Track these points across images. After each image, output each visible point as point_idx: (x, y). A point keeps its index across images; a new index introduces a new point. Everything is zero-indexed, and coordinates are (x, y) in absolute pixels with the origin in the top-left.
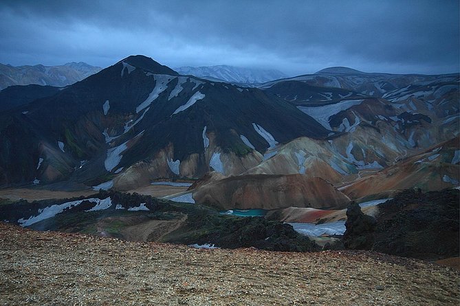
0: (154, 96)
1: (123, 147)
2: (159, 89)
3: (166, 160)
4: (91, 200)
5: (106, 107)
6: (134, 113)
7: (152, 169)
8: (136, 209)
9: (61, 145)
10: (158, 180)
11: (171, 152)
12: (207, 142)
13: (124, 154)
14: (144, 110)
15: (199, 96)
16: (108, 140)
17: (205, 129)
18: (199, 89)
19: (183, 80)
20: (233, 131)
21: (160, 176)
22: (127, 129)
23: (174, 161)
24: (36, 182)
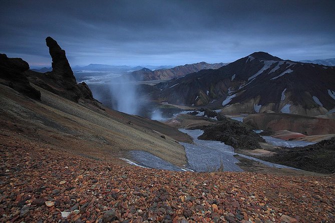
0: (261, 72)
1: (234, 96)
2: (264, 69)
3: (253, 104)
4: (197, 111)
5: (233, 77)
6: (247, 80)
7: (244, 107)
8: (212, 118)
9: (208, 92)
10: (244, 113)
11: (258, 101)
12: (283, 97)
13: (233, 99)
14: (252, 79)
15: (289, 71)
16: (230, 92)
17: (285, 90)
18: (291, 68)
19: (281, 63)
20: (308, 93)
21: (247, 111)
22: (240, 88)
23: (258, 105)
24: (193, 105)
